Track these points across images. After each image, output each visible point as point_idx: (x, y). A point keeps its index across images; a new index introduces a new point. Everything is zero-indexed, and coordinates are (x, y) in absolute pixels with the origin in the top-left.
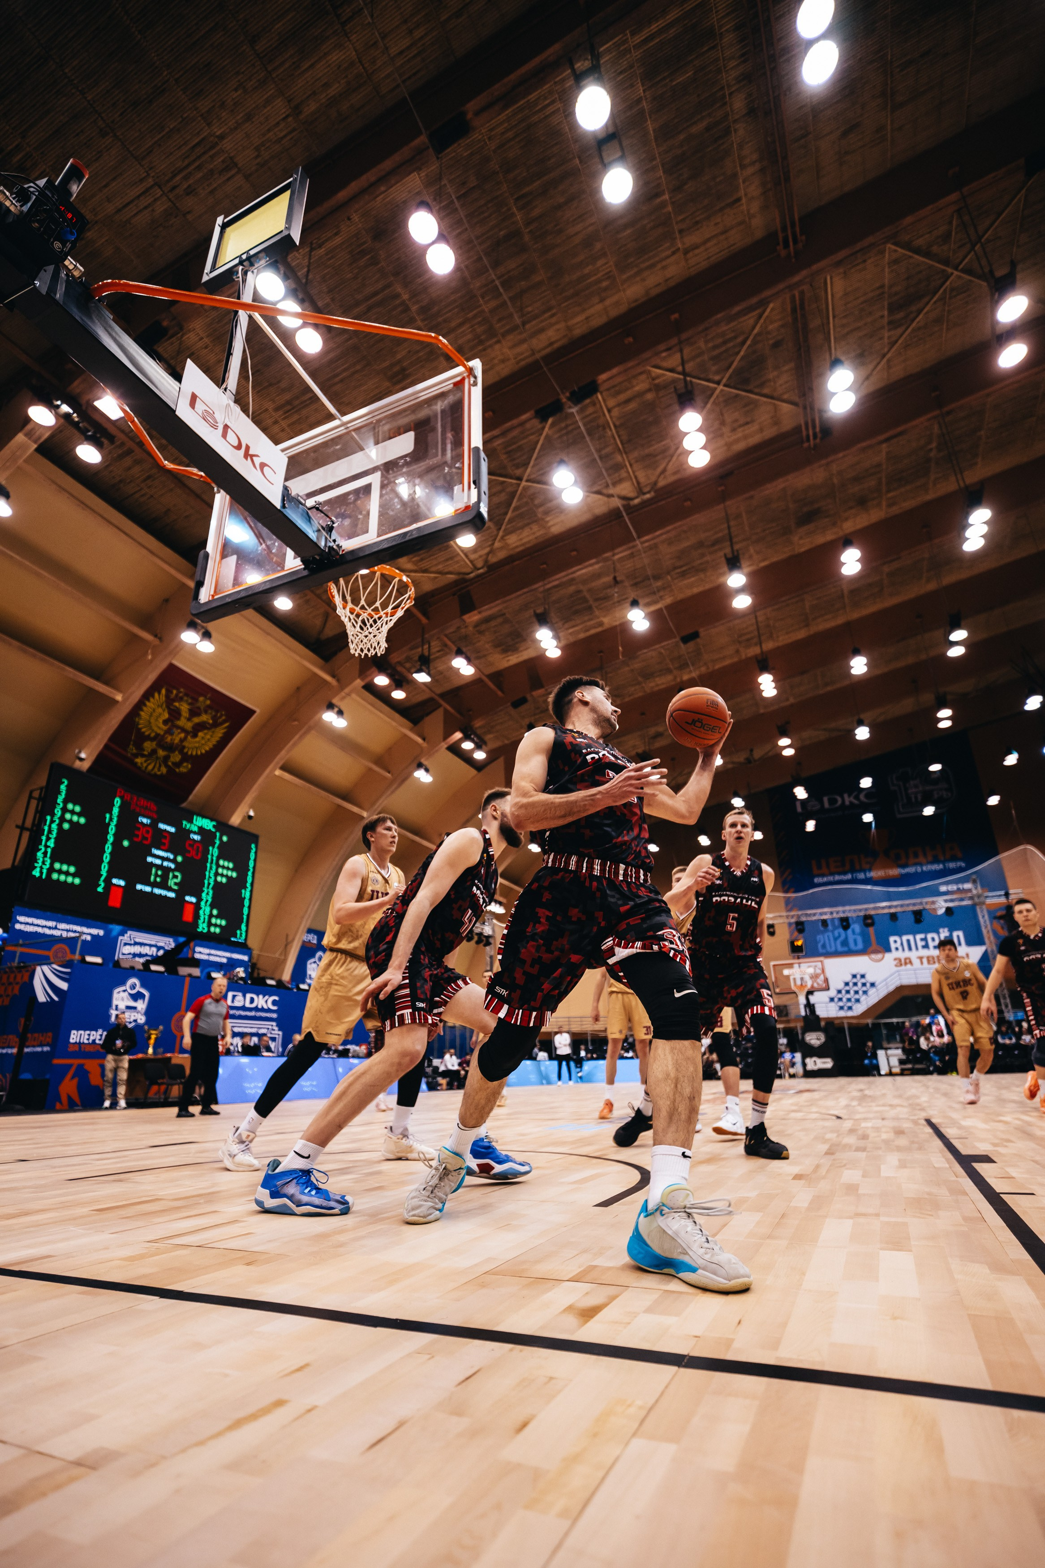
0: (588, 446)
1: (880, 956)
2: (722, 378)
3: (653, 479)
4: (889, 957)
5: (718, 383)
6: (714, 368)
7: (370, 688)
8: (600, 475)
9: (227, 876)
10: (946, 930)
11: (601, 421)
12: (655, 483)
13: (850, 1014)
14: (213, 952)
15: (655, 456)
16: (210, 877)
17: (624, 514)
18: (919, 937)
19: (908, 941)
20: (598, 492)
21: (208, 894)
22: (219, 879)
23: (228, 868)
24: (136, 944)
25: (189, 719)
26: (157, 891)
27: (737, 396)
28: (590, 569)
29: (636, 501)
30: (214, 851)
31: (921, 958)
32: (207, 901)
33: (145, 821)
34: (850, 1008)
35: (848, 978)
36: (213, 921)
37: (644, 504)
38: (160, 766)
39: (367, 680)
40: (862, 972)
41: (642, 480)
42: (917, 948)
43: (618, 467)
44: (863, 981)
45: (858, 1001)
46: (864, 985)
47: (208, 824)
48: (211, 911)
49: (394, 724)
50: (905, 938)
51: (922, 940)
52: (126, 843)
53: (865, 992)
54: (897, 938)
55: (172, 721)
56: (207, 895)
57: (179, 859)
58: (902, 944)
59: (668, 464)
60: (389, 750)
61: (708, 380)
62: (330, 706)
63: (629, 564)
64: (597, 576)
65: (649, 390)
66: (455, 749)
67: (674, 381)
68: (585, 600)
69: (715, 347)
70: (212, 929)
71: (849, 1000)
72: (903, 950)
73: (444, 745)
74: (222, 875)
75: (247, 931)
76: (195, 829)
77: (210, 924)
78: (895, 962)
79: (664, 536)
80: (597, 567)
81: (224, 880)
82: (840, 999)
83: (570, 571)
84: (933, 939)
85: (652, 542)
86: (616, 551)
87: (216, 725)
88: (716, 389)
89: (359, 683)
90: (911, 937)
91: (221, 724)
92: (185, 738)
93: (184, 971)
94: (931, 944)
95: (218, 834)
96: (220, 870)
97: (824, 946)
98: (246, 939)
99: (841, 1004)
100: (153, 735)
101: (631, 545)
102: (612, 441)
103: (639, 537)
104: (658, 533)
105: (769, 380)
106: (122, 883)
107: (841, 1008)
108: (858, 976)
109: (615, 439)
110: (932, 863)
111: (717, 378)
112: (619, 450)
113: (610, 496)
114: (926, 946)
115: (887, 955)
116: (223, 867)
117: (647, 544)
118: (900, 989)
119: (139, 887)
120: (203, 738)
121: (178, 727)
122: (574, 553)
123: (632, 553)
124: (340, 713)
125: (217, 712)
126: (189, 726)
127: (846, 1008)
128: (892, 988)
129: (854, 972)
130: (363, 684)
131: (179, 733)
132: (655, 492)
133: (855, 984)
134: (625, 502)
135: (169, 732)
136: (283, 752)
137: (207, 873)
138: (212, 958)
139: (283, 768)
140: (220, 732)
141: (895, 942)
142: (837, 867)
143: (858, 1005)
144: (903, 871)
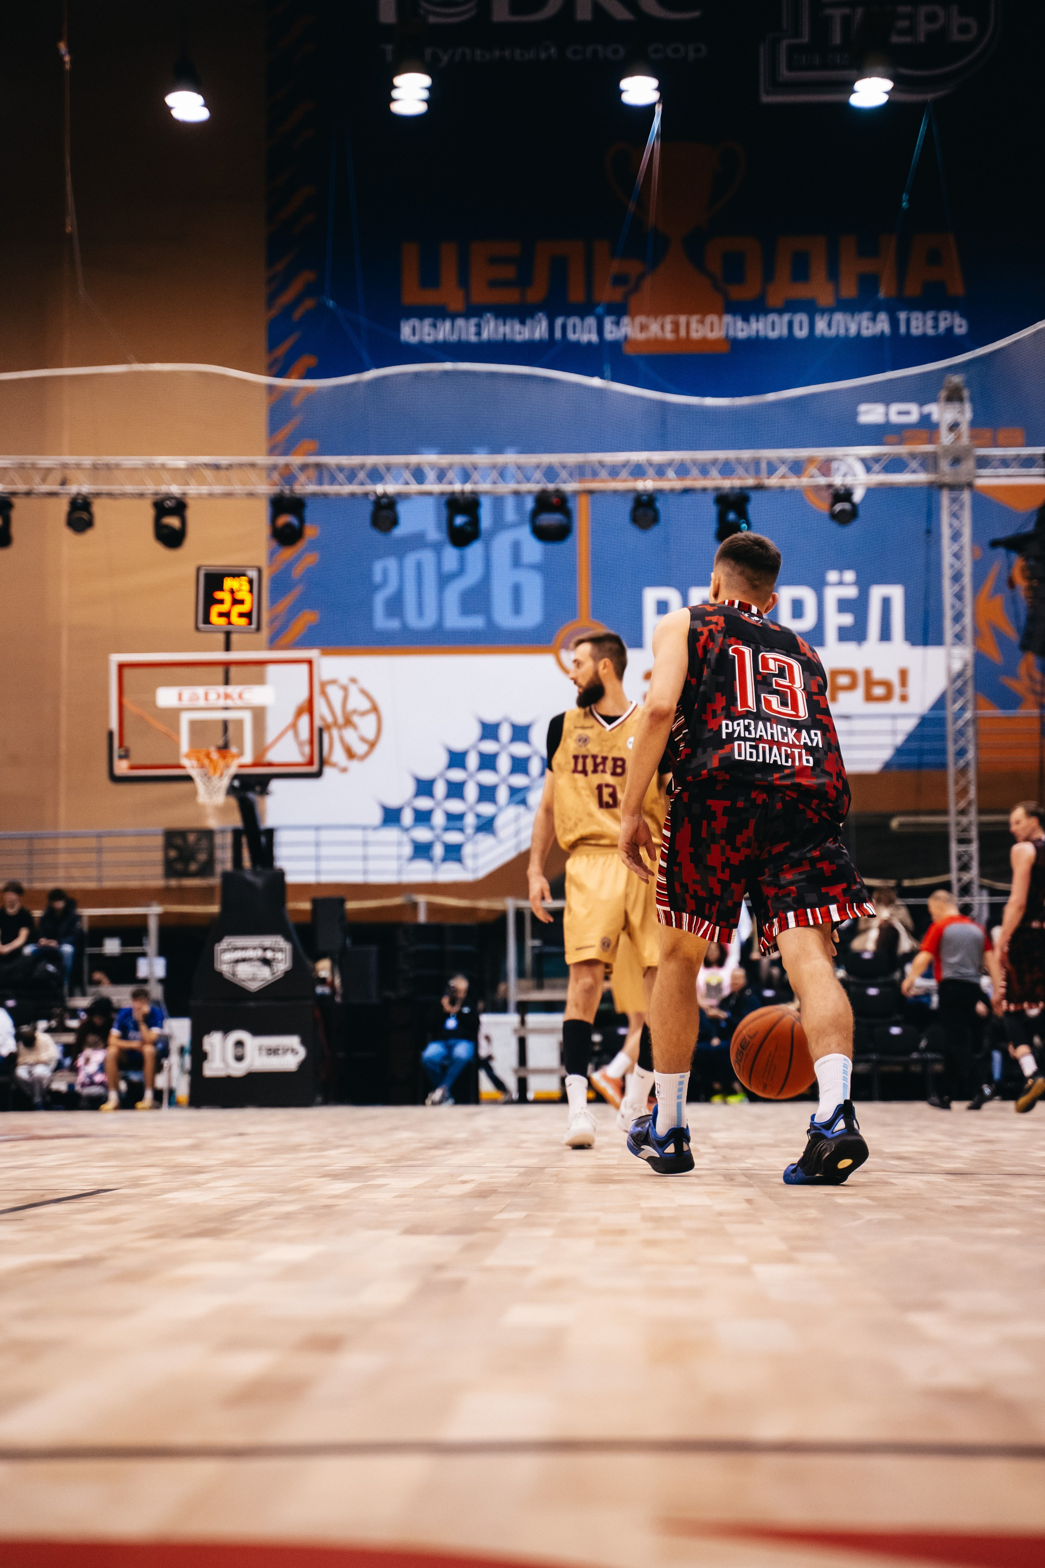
10: (849, 576)
13: (450, 873)
34: (453, 853)
35: (466, 737)
40: (521, 719)
44: (520, 749)
45: (486, 826)
53: (518, 797)
54: (672, 595)
71: (454, 820)
82: (423, 817)
97: (395, 606)
99: (423, 835)
107: (422, 851)
108: (505, 733)
110: (850, 307)
127: (438, 851)
129: (491, 718)
133: (488, 762)
141: (663, 607)
142: (494, 284)
143: (485, 841)
144: (742, 329)
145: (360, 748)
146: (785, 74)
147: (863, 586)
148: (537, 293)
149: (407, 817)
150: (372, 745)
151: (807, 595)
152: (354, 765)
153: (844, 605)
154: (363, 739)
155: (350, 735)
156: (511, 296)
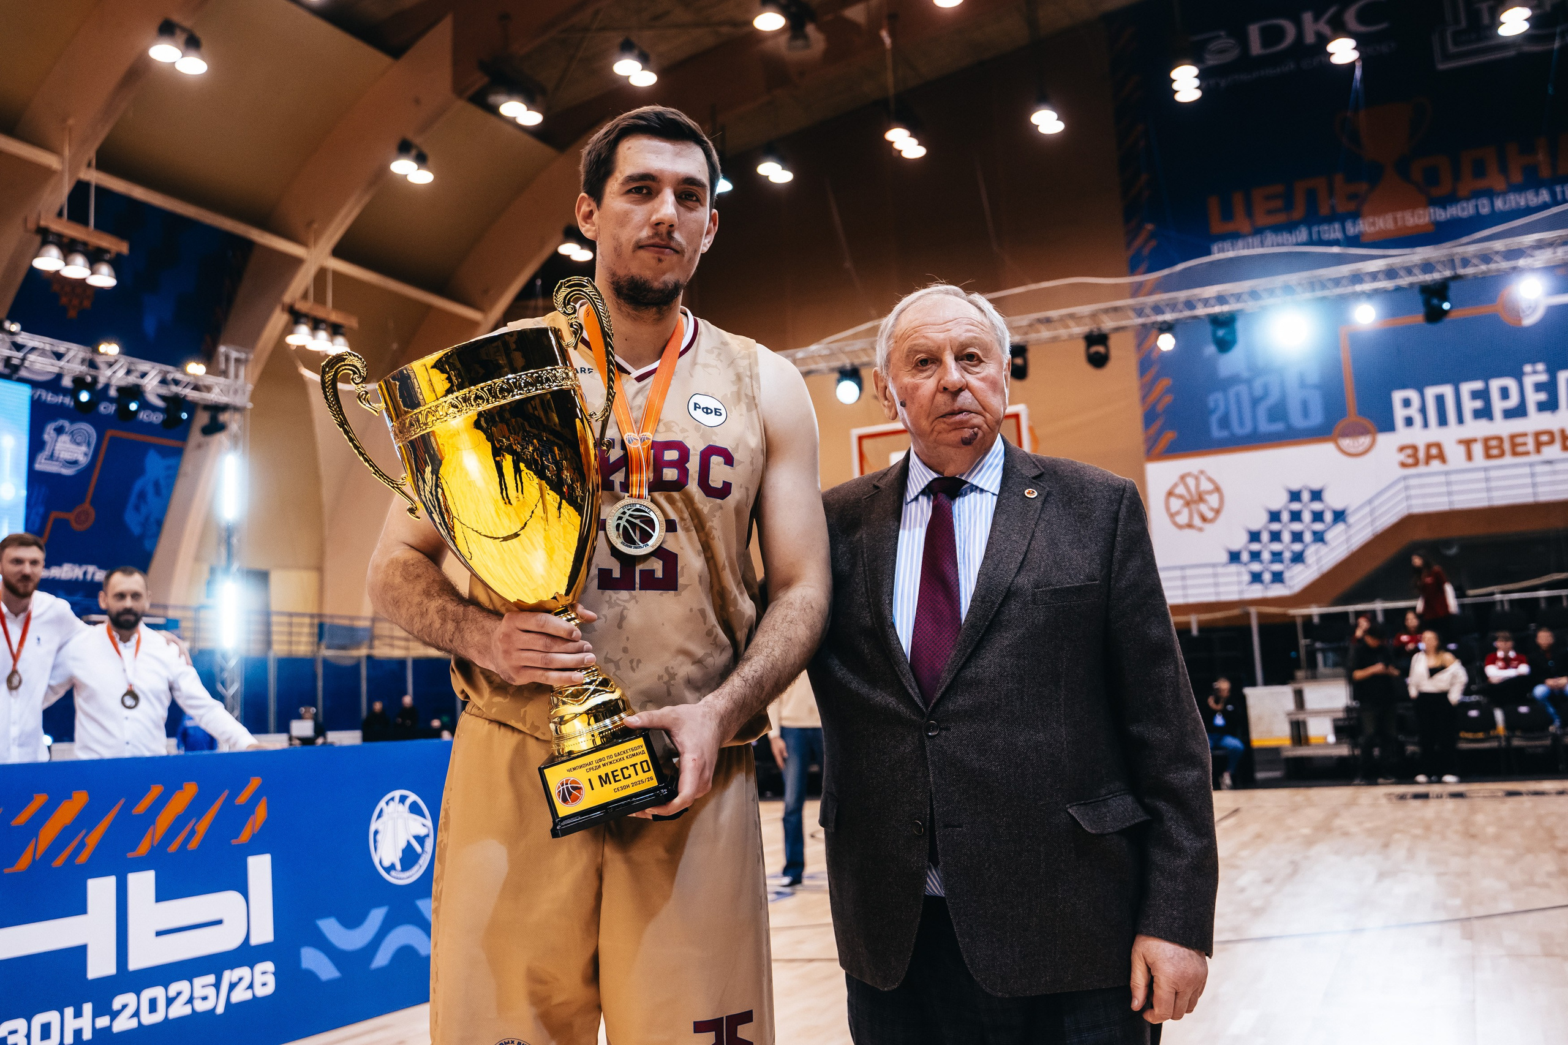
1: (1364, 441)
4: (1387, 442)
10: (1540, 367)
13: (1277, 591)
18: (1466, 388)
19: (1440, 400)
31: (1468, 443)
34: (1278, 577)
35: (1279, 501)
40: (1316, 486)
42: (1461, 420)
44: (1317, 506)
45: (1298, 558)
46: (1318, 517)
50: (1431, 392)
51: (1475, 395)
53: (1319, 537)
54: (1413, 395)
58: (1423, 410)
71: (1276, 556)
72: (1426, 425)
78: (1402, 457)
82: (1255, 556)
84: (1505, 393)
90: (1447, 390)
94: (1498, 406)
97: (1224, 422)
99: (1256, 567)
107: (1256, 578)
108: (1306, 496)
110: (1520, 189)
114: (1485, 413)
115: (1383, 439)
118: (1409, 521)
127: (1267, 577)
128: (1388, 518)
129: (1295, 487)
133: (1296, 516)
141: (1407, 403)
142: (1270, 212)
143: (1298, 568)
144: (1442, 215)
145: (1210, 515)
146: (1452, 49)
147: (1552, 372)
148: (1298, 213)
149: (1245, 557)
150: (1217, 512)
151: (1511, 383)
152: (1207, 526)
153: (1539, 387)
154: (1212, 509)
155: (1203, 508)
156: (1281, 218)
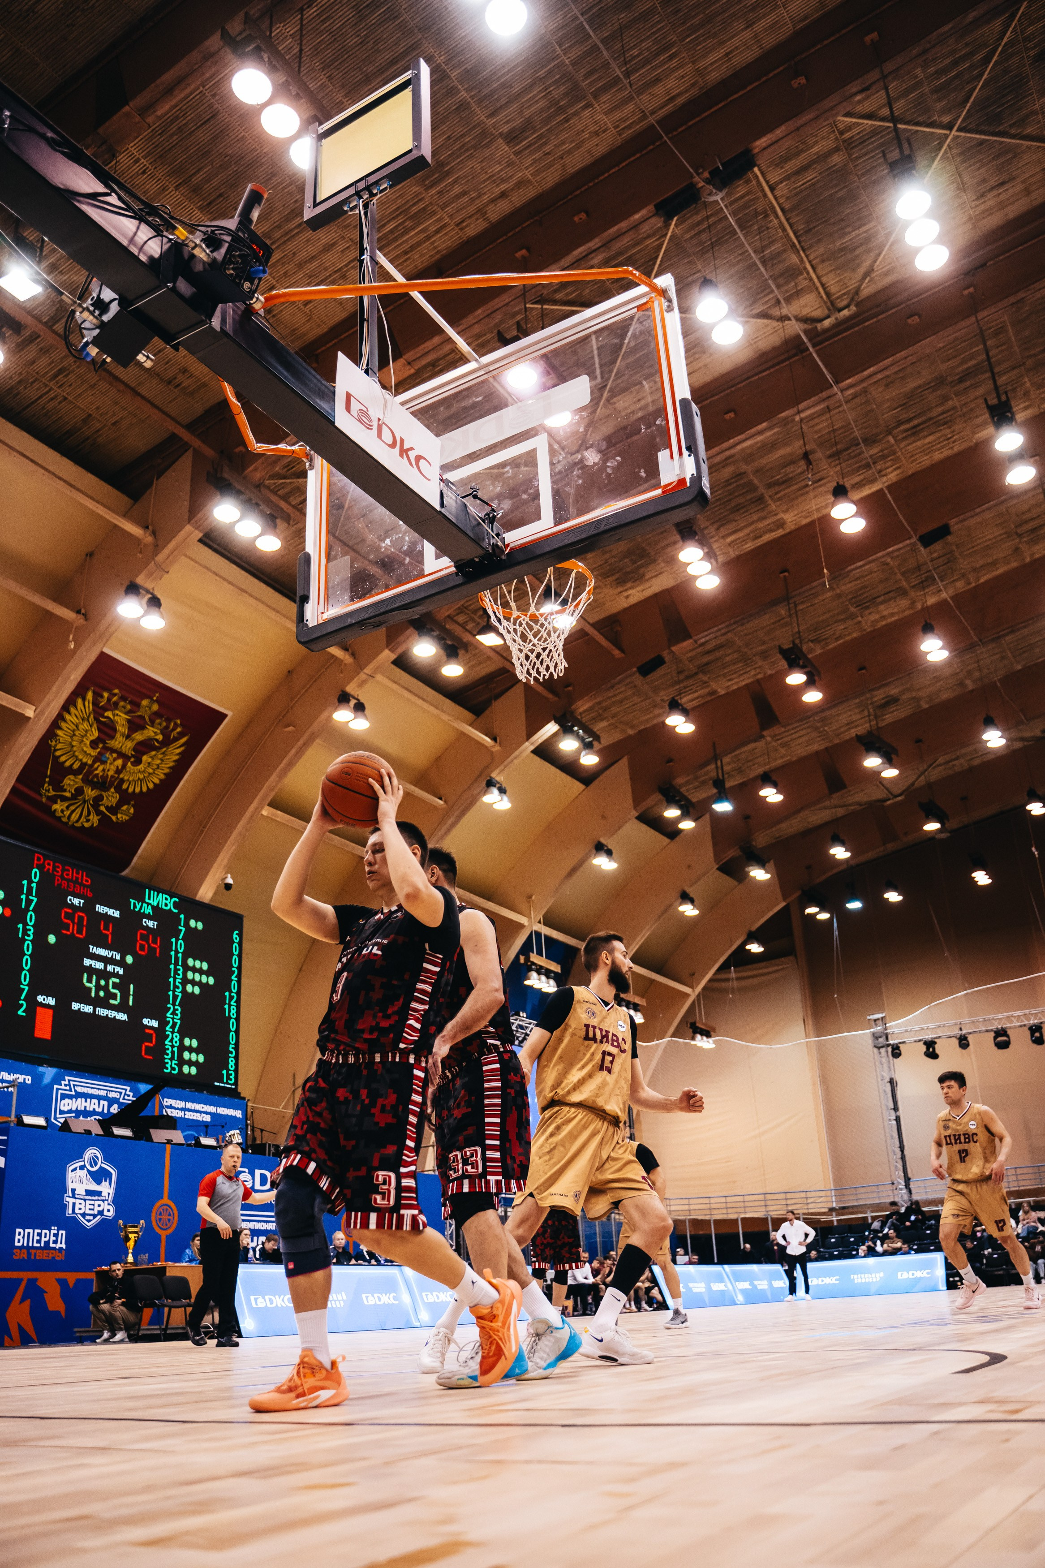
0: (742, 245)
2: (956, 119)
3: (852, 285)
5: (950, 127)
6: (939, 105)
7: (403, 663)
8: (764, 289)
9: (199, 984)
11: (760, 205)
12: (857, 291)
14: (189, 1105)
15: (854, 249)
16: (175, 987)
17: (809, 345)
20: (764, 315)
21: (174, 1013)
22: (189, 988)
23: (201, 971)
24: (78, 1095)
25: (128, 737)
26: (101, 1012)
27: (982, 142)
28: (759, 438)
29: (827, 323)
30: (179, 945)
32: (175, 1024)
33: (76, 902)
36: (186, 1055)
37: (841, 326)
38: (89, 814)
39: (400, 650)
41: (833, 289)
43: (792, 273)
47: (166, 902)
48: (181, 1041)
49: (446, 717)
52: (52, 939)
55: (104, 743)
56: (174, 1016)
57: (129, 959)
59: (875, 261)
60: (438, 760)
61: (932, 125)
62: (344, 698)
63: (823, 425)
64: (771, 446)
65: (837, 150)
66: (545, 752)
67: (875, 132)
68: (753, 488)
69: (939, 73)
70: (186, 1069)
73: (529, 746)
74: (193, 983)
75: (236, 1071)
76: (148, 910)
77: (182, 1062)
79: (879, 376)
80: (769, 433)
81: (197, 990)
83: (725, 445)
85: (858, 388)
86: (801, 406)
87: (167, 742)
88: (947, 136)
89: (387, 655)
91: (176, 739)
92: (124, 766)
93: (159, 1135)
95: (182, 916)
96: (190, 975)
98: (236, 1083)
100: (76, 766)
101: (824, 394)
102: (781, 233)
103: (837, 382)
104: (867, 372)
105: (1035, 113)
106: (51, 1001)
109: (784, 230)
111: (946, 119)
112: (794, 245)
113: (783, 319)
116: (194, 970)
117: (850, 392)
119: (75, 1006)
120: (149, 763)
121: (113, 751)
122: (732, 415)
123: (828, 407)
124: (360, 708)
125: (168, 720)
126: (128, 747)
130: (393, 657)
131: (115, 760)
132: (856, 306)
134: (808, 326)
135: (99, 759)
136: (273, 778)
137: (171, 980)
138: (189, 1115)
139: (273, 804)
140: (174, 753)
